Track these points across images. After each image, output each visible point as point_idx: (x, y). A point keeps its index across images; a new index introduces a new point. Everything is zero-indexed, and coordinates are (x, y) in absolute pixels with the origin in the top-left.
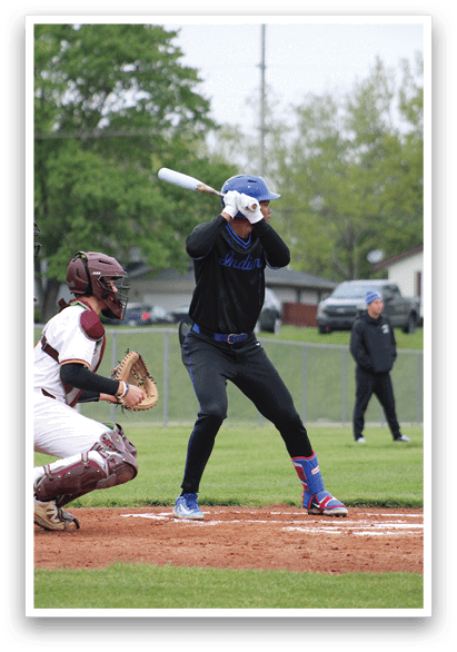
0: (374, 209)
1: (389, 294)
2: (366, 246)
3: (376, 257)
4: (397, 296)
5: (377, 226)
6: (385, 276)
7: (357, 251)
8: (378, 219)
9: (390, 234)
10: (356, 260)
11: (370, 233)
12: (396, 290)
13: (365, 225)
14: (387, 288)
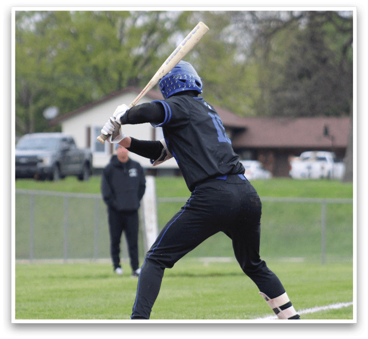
0: (47, 70)
1: (65, 145)
2: (41, 104)
3: (51, 113)
4: (73, 147)
5: (50, 87)
6: (59, 130)
7: (32, 108)
8: (51, 79)
9: (62, 93)
10: (32, 117)
11: (44, 93)
12: (72, 142)
13: (40, 85)
14: (64, 140)
